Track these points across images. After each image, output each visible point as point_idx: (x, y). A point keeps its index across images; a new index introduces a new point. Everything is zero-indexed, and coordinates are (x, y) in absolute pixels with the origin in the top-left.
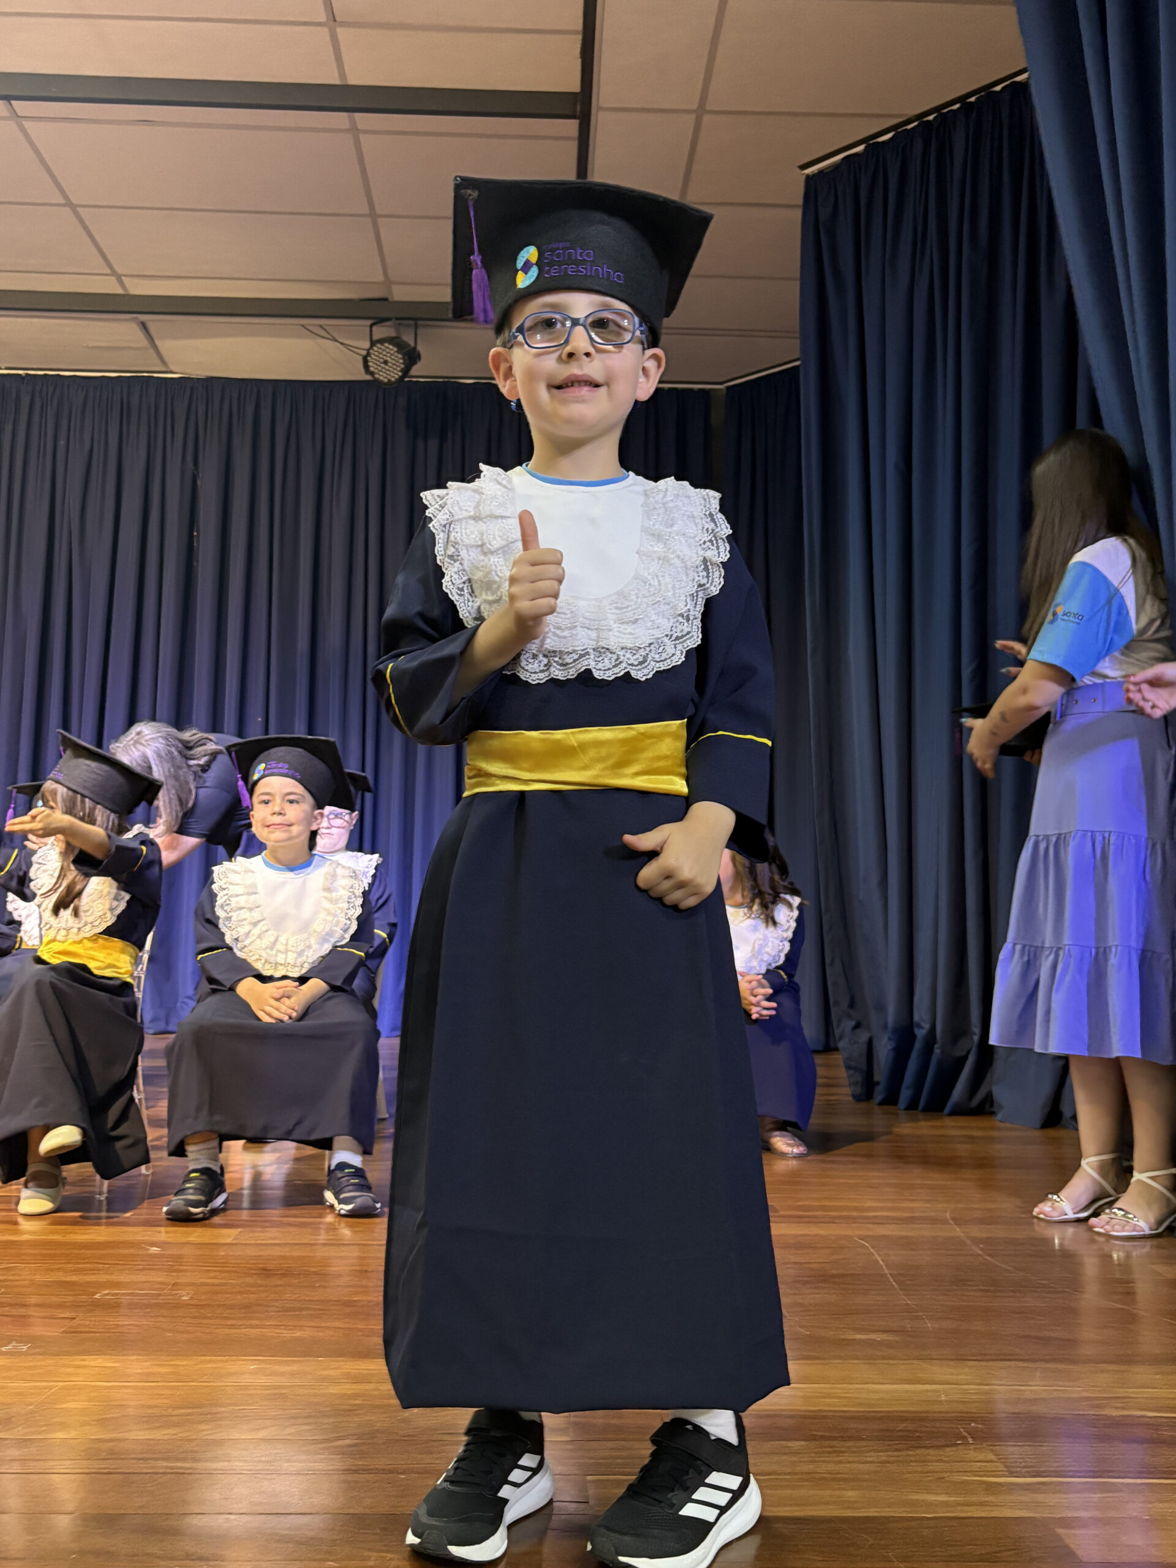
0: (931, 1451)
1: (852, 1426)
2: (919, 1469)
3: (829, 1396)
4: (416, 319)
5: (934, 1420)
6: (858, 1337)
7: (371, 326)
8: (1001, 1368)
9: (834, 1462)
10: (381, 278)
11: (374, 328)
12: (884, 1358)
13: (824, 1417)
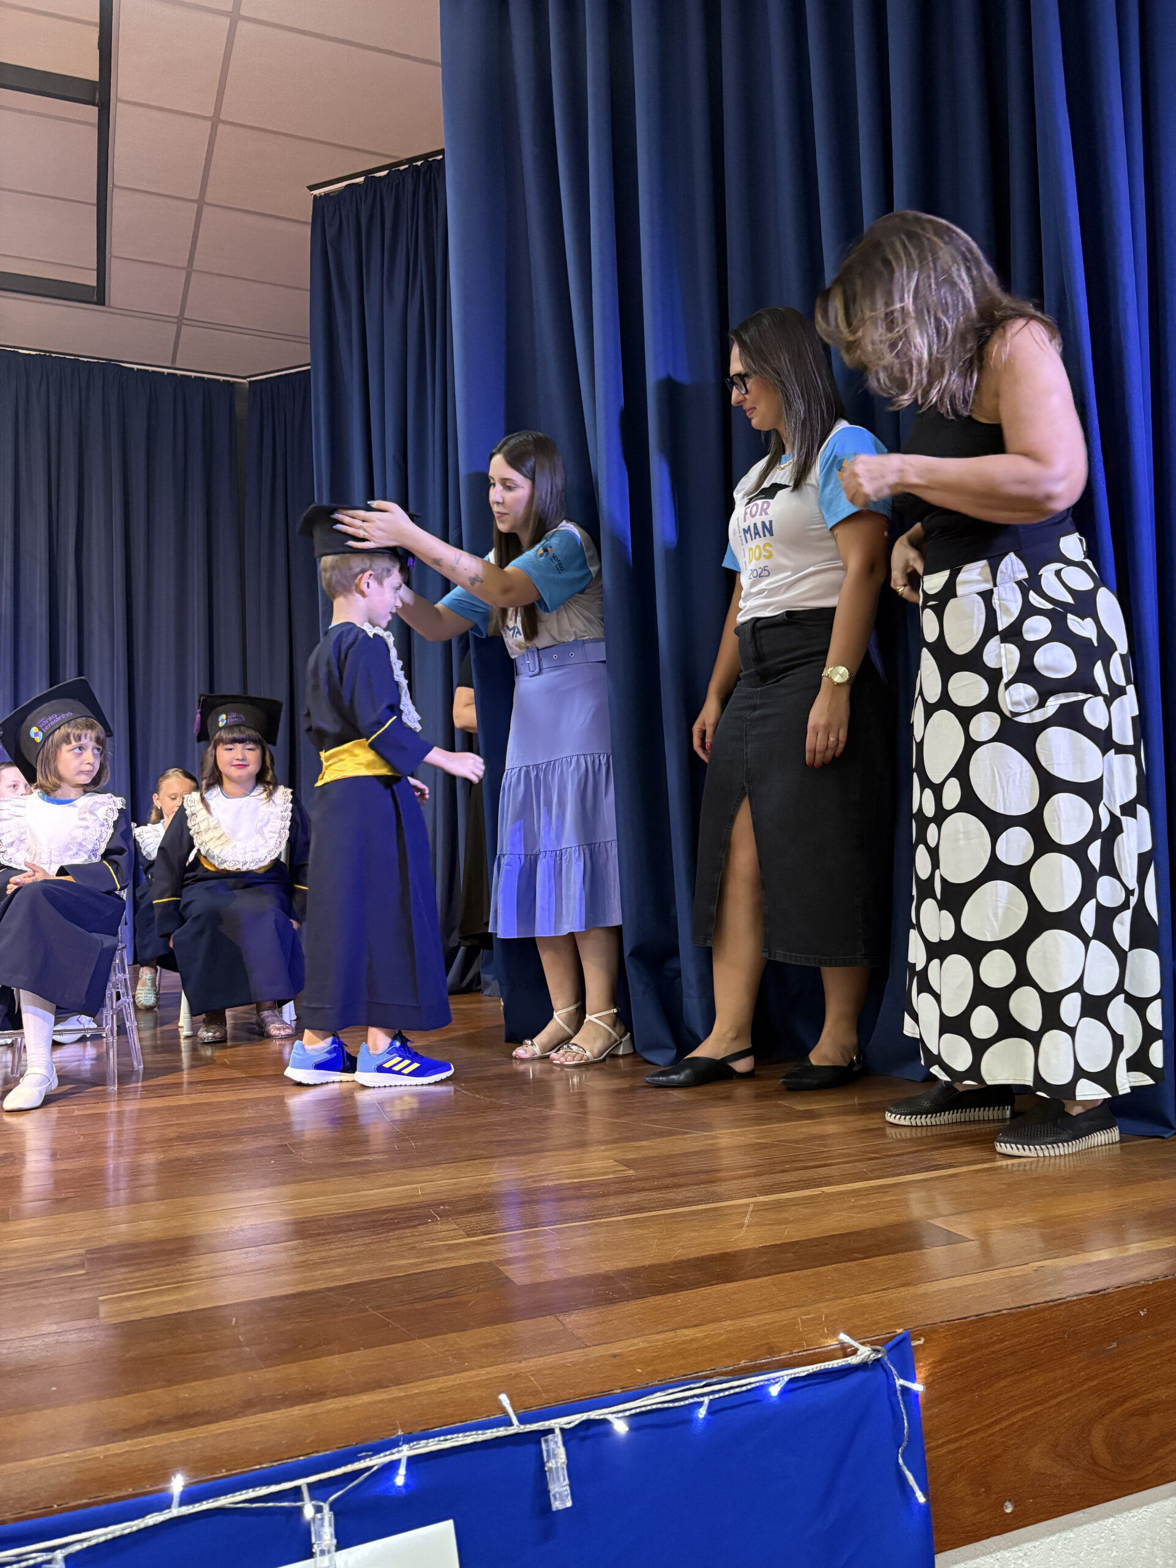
0: (407, 1231)
1: (343, 1222)
2: (396, 1244)
3: (325, 1204)
5: (411, 1209)
6: (355, 1159)
8: (468, 1166)
9: (327, 1251)
12: (374, 1171)
13: (320, 1220)
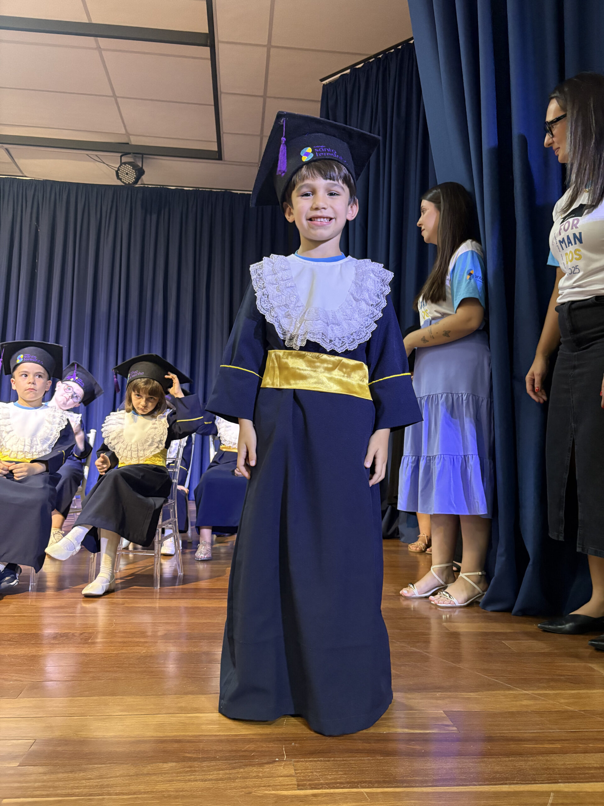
4: (143, 154)
7: (121, 156)
10: (123, 131)
11: (123, 158)
